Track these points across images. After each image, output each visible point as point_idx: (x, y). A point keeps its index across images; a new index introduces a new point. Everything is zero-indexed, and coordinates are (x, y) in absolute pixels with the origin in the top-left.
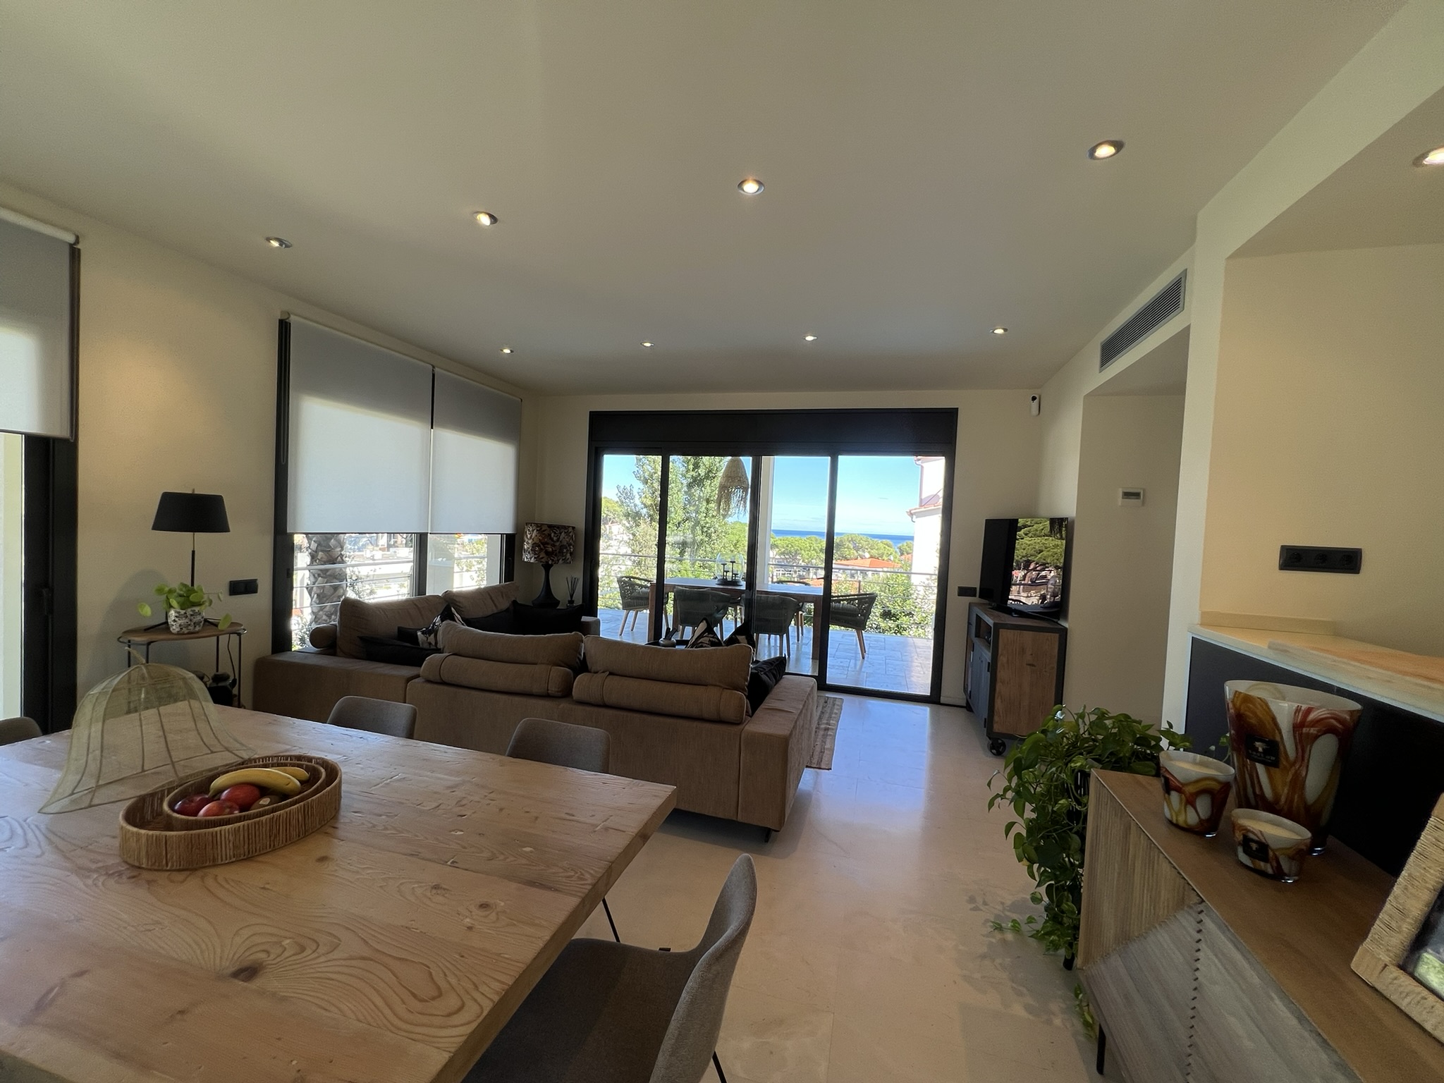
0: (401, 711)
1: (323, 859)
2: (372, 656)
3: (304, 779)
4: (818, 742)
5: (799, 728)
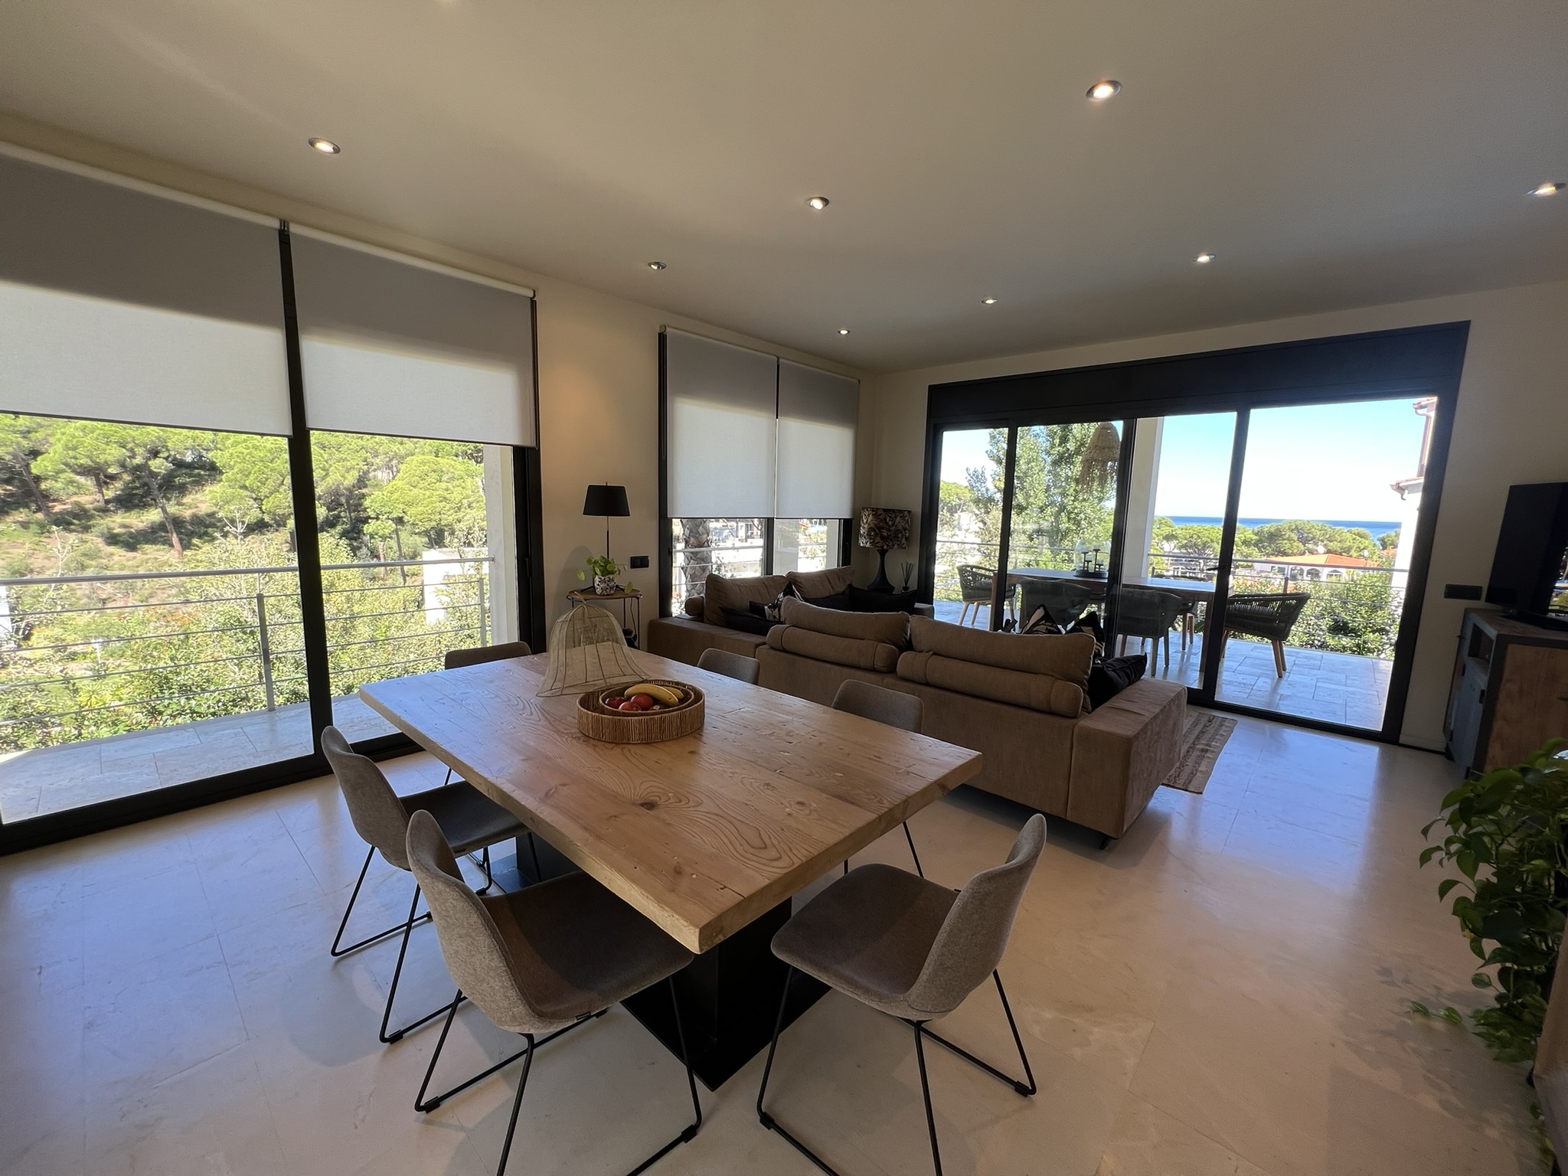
0: (749, 663)
2: (729, 625)
3: (681, 697)
4: (1190, 762)
5: (1151, 734)
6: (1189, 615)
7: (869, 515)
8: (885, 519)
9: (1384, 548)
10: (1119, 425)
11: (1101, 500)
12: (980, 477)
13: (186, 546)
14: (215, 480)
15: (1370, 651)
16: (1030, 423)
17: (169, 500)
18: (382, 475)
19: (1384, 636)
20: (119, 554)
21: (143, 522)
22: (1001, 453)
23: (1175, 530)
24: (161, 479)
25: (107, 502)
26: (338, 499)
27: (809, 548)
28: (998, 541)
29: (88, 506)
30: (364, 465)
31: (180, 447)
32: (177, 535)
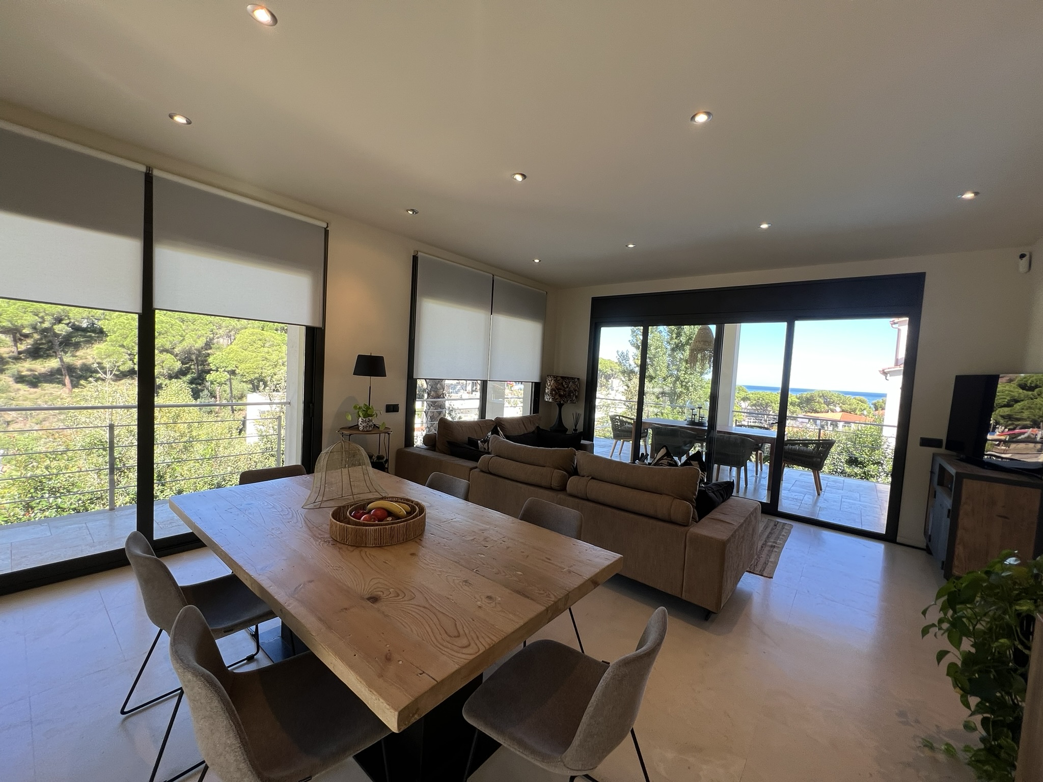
0: (462, 483)
1: (413, 554)
2: (454, 453)
3: (408, 511)
4: (764, 555)
5: (739, 538)
6: (759, 452)
7: (551, 381)
8: (562, 383)
9: (876, 409)
10: (713, 328)
11: (702, 373)
12: (625, 357)
13: (75, 385)
14: (102, 340)
15: (872, 476)
16: (657, 324)
17: (66, 353)
18: (223, 341)
19: (880, 467)
20: (24, 389)
21: (44, 367)
22: (639, 342)
23: (749, 394)
24: (62, 338)
25: (20, 353)
26: (190, 356)
27: (512, 400)
28: (636, 399)
29: (5, 355)
30: (210, 334)
31: (78, 317)
32: (70, 377)
